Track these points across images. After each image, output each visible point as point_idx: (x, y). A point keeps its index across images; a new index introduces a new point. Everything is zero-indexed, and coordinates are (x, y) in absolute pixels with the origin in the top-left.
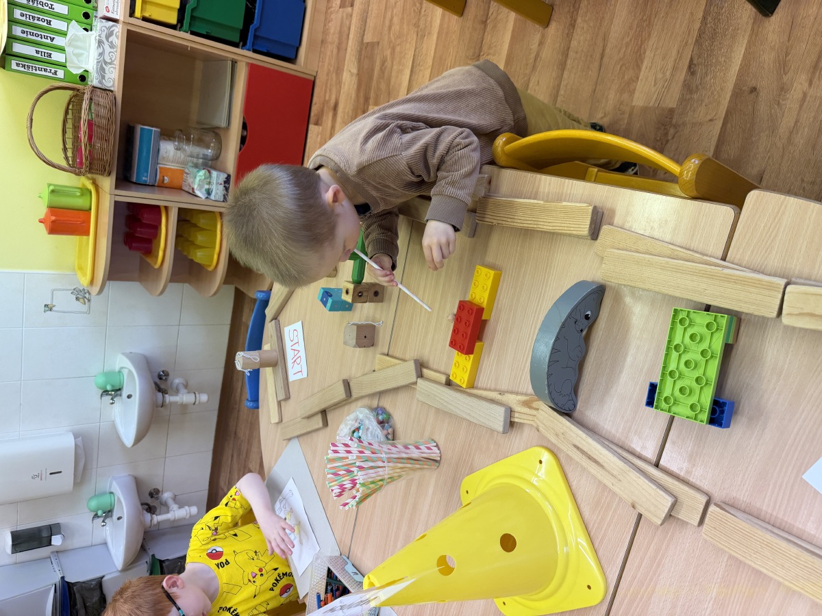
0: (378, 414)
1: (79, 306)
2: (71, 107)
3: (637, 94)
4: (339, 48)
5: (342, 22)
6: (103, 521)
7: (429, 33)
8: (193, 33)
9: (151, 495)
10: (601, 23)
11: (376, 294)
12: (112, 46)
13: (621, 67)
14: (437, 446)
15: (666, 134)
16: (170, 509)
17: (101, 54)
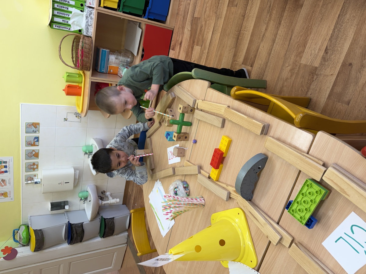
0: (184, 184)
1: (77, 119)
2: (75, 40)
3: (303, 59)
4: (184, 18)
5: (186, 6)
6: (84, 202)
7: (221, 17)
8: (124, 12)
9: (102, 193)
10: (291, 25)
11: (186, 137)
12: (91, 18)
13: (298, 45)
14: (204, 199)
15: (313, 78)
16: (109, 199)
17: (87, 22)
